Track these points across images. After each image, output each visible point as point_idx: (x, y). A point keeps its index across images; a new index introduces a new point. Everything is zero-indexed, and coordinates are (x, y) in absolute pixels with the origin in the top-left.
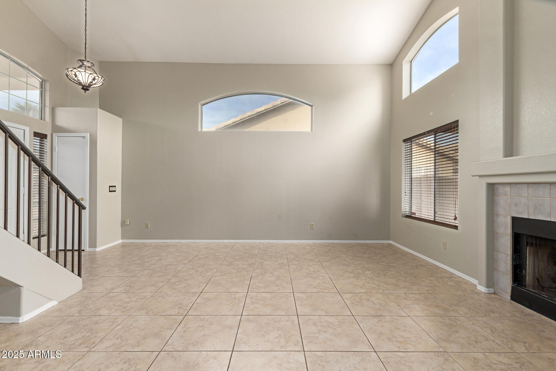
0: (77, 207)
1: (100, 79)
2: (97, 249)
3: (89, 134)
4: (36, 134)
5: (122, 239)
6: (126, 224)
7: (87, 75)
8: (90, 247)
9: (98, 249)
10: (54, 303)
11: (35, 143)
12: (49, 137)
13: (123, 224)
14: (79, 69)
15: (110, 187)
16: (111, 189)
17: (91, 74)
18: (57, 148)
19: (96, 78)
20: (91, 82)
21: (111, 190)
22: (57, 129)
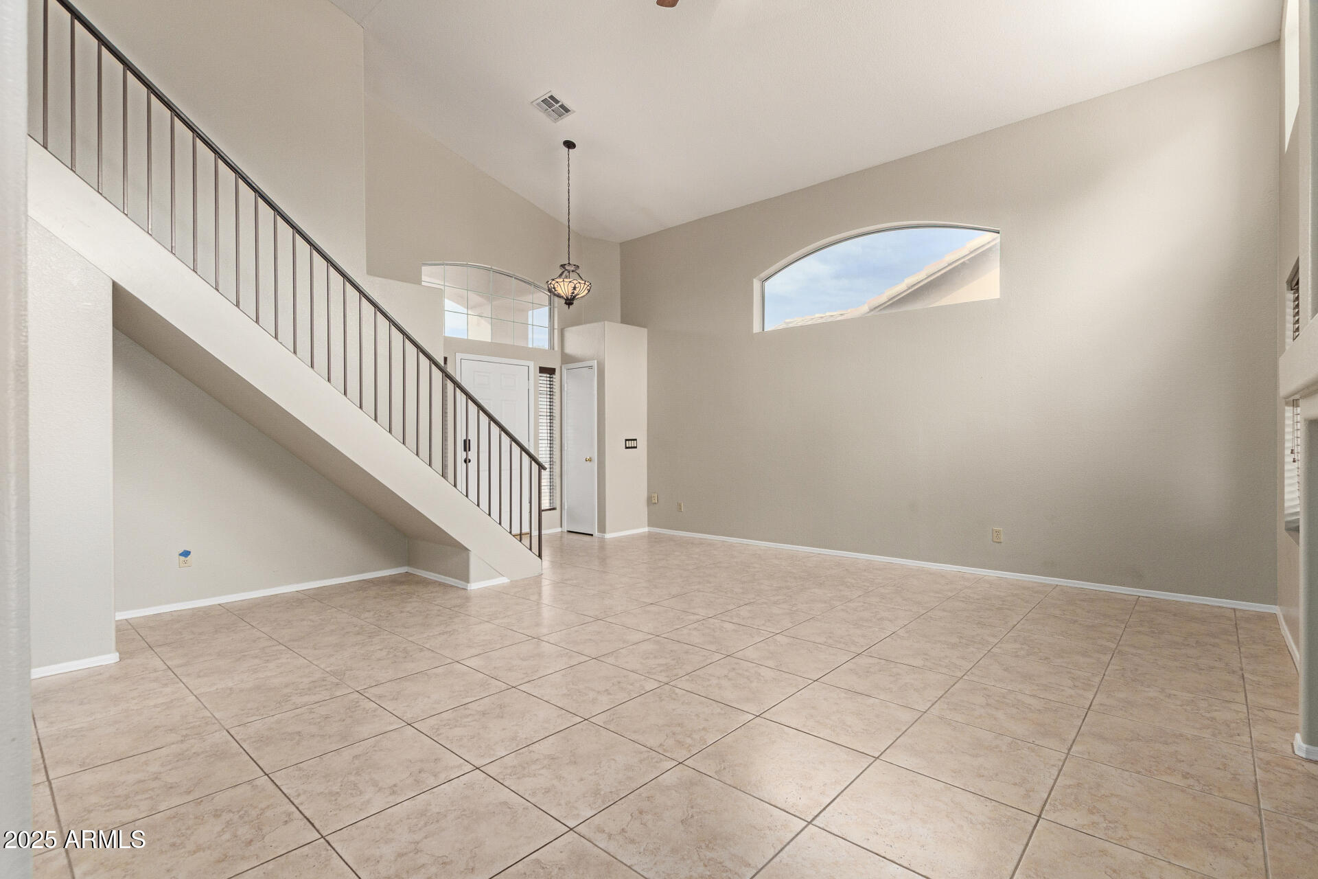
0: (535, 467)
1: (582, 285)
2: (605, 535)
3: (596, 361)
4: (543, 370)
5: (648, 526)
6: (653, 502)
7: (566, 284)
8: (599, 531)
9: (608, 536)
10: (504, 580)
11: (541, 382)
12: (557, 372)
13: (650, 501)
14: (558, 280)
15: (626, 440)
16: (629, 444)
17: (570, 282)
18: (566, 385)
19: (578, 285)
20: (573, 293)
21: (627, 446)
22: (567, 359)
